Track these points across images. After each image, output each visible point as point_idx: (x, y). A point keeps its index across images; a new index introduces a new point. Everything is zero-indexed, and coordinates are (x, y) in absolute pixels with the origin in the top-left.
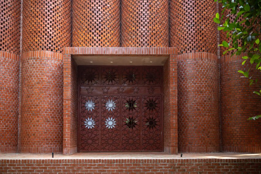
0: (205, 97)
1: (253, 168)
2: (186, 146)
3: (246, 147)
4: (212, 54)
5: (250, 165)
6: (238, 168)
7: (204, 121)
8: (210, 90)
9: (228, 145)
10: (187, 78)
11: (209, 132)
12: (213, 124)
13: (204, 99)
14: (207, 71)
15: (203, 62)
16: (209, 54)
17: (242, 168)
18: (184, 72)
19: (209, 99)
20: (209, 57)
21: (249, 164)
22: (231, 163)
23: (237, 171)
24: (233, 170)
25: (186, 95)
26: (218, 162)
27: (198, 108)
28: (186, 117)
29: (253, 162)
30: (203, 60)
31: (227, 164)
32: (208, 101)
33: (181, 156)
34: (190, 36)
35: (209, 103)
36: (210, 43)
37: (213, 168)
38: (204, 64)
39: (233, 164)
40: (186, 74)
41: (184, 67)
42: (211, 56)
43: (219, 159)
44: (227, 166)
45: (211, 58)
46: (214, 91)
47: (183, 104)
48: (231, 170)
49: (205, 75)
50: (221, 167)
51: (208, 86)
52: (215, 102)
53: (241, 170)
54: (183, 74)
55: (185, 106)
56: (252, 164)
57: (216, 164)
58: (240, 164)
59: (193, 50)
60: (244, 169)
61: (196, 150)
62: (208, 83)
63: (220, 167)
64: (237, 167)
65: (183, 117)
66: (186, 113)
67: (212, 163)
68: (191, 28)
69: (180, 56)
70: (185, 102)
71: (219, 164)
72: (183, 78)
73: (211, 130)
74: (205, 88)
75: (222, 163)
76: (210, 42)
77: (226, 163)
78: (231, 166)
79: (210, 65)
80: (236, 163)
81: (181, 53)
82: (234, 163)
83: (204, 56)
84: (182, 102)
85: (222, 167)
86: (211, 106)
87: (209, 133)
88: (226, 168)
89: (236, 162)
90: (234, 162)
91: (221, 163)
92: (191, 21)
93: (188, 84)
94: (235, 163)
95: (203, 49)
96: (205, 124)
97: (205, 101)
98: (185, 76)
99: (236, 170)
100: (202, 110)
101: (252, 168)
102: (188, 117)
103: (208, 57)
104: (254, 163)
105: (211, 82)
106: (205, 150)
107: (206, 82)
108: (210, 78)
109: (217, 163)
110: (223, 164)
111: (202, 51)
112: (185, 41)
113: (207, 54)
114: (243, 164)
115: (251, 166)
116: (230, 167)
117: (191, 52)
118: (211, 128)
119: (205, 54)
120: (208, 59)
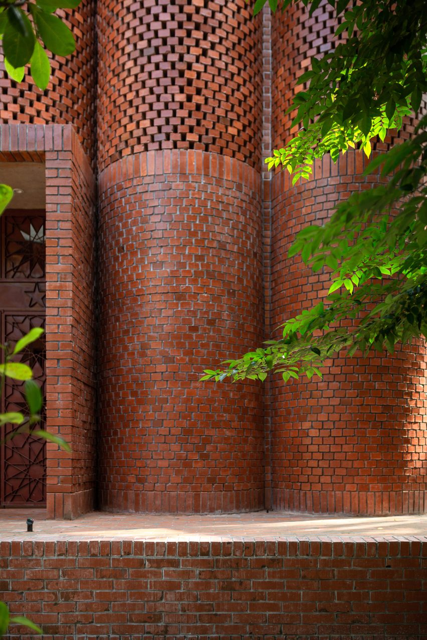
0: (194, 313)
1: (277, 580)
2: (128, 488)
3: (339, 493)
4: (228, 159)
5: (264, 566)
6: (215, 578)
7: (188, 400)
8: (217, 288)
9: (287, 487)
10: (132, 245)
11: (207, 441)
12: (225, 411)
13: (190, 321)
14: (204, 219)
15: (189, 187)
16: (214, 158)
17: (233, 579)
18: (125, 225)
19: (211, 322)
20: (214, 167)
21: (262, 564)
22: (189, 558)
23: (212, 591)
24: (197, 584)
25: (132, 308)
26: (136, 554)
27: (167, 352)
28: (129, 386)
29: (277, 556)
30: (188, 178)
31: (174, 563)
32: (205, 329)
33: (30, 529)
34: (143, 92)
35: (209, 337)
36: (219, 117)
37: (115, 577)
38: (193, 194)
39: (194, 564)
40: (129, 232)
41: (125, 207)
42: (221, 165)
43: (141, 543)
44: (172, 569)
45: (221, 173)
46: (232, 294)
47: (122, 341)
48: (187, 585)
49: (194, 234)
50: (148, 572)
51: (208, 273)
52: (237, 333)
53: (228, 587)
54: (121, 234)
55: (126, 348)
56: (271, 563)
57: (128, 563)
58: (225, 561)
59: (153, 141)
60: (241, 583)
61: (158, 502)
62: (208, 265)
63: (144, 575)
64: (213, 575)
65: (121, 388)
66: (130, 371)
67: (114, 559)
68: (149, 61)
69: (114, 169)
70: (126, 332)
71: (141, 563)
72: (123, 248)
73: (214, 433)
74: (194, 281)
75: (154, 557)
76: (220, 112)
77: (171, 557)
78: (190, 568)
79: (217, 196)
80: (211, 558)
81: (117, 155)
82: (200, 558)
83: (191, 164)
84: (119, 333)
85: (151, 572)
86: (217, 346)
87: (209, 442)
88: (168, 579)
89: (207, 554)
90: (202, 554)
91: (149, 557)
92: (147, 36)
93: (137, 267)
94: (205, 558)
95: (191, 137)
96: (191, 410)
97: (194, 329)
98: (127, 239)
99: (207, 585)
100: (182, 359)
101: (274, 577)
102: (134, 385)
103: (207, 167)
104: (279, 561)
105: (221, 261)
106: (191, 501)
107: (200, 258)
108: (215, 244)
109: (131, 557)
110: (159, 563)
111: (186, 144)
112: (130, 111)
113: (206, 159)
114: (237, 564)
115: (266, 569)
116: (186, 574)
117: (146, 149)
118: (216, 425)
119: (195, 157)
120: (207, 175)
